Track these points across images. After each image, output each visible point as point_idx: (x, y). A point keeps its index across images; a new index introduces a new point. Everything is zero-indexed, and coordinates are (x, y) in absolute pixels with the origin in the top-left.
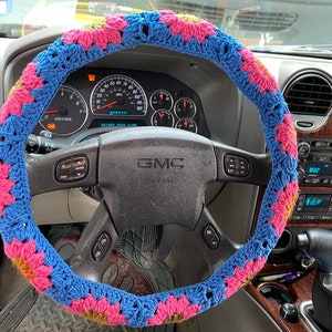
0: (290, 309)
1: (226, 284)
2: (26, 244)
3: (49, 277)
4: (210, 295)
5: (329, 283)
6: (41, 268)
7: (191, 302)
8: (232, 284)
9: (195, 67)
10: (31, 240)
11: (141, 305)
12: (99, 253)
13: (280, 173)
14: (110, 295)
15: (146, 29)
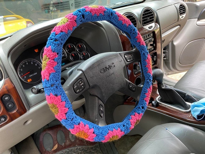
0: (155, 103)
1: (145, 101)
2: (80, 125)
3: (94, 133)
4: (143, 108)
5: (163, 86)
6: (90, 131)
7: (139, 114)
8: (147, 100)
9: (83, 28)
10: (81, 122)
11: (125, 124)
12: (102, 114)
13: (144, 53)
14: (115, 127)
15: (83, 16)
